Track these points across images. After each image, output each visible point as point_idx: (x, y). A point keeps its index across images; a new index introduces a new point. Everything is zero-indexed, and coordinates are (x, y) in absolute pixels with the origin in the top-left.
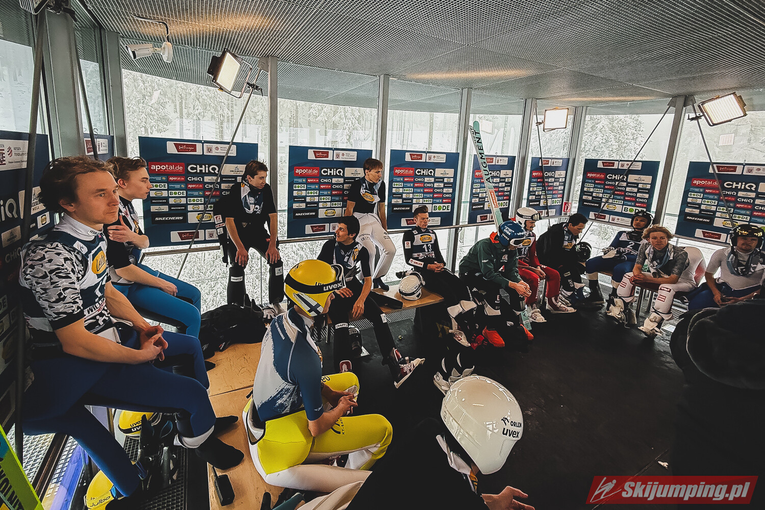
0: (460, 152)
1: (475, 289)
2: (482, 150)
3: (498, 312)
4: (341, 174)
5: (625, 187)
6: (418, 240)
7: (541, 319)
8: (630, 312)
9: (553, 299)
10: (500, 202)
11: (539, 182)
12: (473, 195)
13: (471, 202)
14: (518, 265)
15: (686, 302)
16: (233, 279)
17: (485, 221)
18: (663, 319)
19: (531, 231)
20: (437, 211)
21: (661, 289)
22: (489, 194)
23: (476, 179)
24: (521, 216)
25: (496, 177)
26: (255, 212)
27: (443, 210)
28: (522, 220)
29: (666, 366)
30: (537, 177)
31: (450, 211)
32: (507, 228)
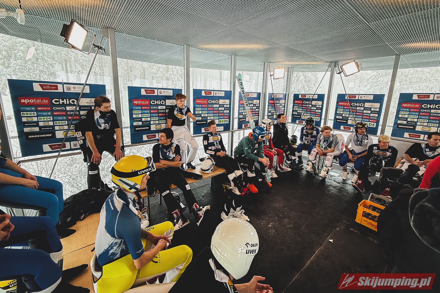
0: (232, 90)
1: (242, 164)
2: (243, 89)
3: (254, 175)
4: (164, 104)
5: (311, 107)
6: (211, 139)
7: (275, 176)
8: (315, 168)
9: (281, 165)
10: (254, 117)
11: (273, 106)
12: (240, 114)
13: (239, 118)
14: (263, 149)
15: (338, 161)
16: (91, 173)
17: (247, 127)
18: (329, 170)
19: (269, 131)
20: (222, 123)
21: (328, 155)
22: (247, 113)
23: (241, 105)
24: (264, 123)
25: (251, 104)
26: (105, 128)
27: (225, 122)
28: (265, 126)
29: (331, 192)
30: (272, 104)
31: (228, 123)
32: (257, 130)
